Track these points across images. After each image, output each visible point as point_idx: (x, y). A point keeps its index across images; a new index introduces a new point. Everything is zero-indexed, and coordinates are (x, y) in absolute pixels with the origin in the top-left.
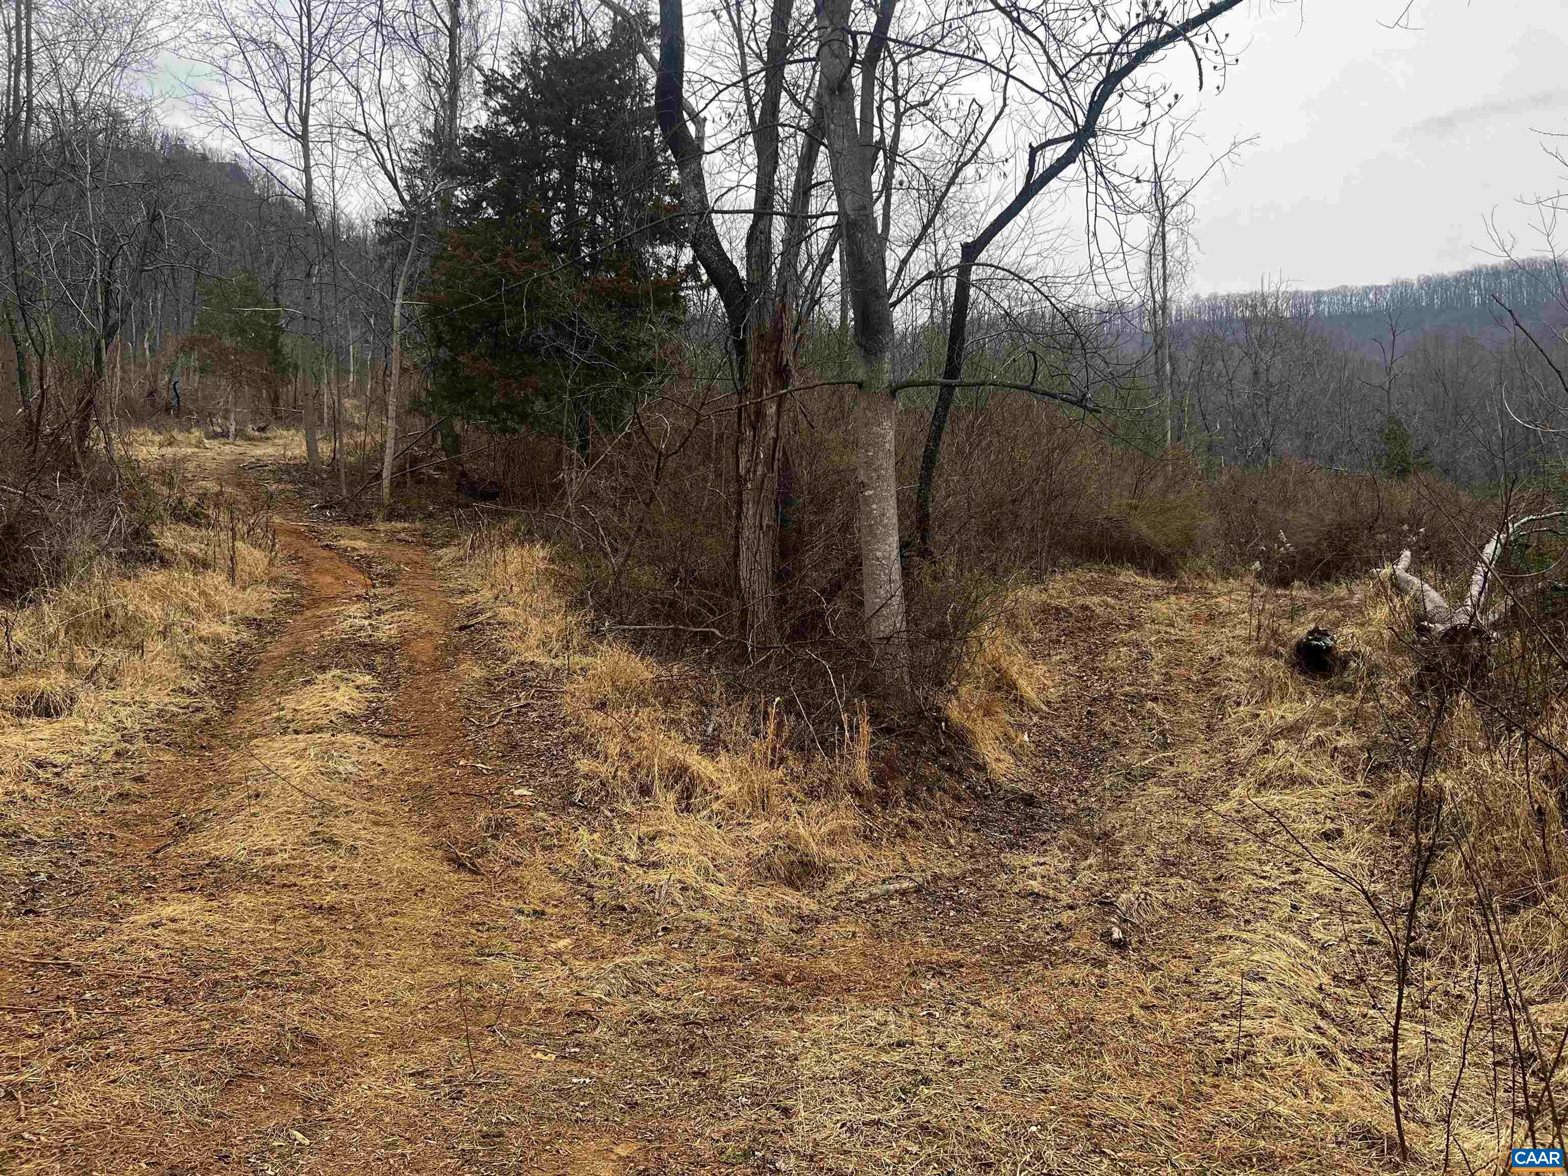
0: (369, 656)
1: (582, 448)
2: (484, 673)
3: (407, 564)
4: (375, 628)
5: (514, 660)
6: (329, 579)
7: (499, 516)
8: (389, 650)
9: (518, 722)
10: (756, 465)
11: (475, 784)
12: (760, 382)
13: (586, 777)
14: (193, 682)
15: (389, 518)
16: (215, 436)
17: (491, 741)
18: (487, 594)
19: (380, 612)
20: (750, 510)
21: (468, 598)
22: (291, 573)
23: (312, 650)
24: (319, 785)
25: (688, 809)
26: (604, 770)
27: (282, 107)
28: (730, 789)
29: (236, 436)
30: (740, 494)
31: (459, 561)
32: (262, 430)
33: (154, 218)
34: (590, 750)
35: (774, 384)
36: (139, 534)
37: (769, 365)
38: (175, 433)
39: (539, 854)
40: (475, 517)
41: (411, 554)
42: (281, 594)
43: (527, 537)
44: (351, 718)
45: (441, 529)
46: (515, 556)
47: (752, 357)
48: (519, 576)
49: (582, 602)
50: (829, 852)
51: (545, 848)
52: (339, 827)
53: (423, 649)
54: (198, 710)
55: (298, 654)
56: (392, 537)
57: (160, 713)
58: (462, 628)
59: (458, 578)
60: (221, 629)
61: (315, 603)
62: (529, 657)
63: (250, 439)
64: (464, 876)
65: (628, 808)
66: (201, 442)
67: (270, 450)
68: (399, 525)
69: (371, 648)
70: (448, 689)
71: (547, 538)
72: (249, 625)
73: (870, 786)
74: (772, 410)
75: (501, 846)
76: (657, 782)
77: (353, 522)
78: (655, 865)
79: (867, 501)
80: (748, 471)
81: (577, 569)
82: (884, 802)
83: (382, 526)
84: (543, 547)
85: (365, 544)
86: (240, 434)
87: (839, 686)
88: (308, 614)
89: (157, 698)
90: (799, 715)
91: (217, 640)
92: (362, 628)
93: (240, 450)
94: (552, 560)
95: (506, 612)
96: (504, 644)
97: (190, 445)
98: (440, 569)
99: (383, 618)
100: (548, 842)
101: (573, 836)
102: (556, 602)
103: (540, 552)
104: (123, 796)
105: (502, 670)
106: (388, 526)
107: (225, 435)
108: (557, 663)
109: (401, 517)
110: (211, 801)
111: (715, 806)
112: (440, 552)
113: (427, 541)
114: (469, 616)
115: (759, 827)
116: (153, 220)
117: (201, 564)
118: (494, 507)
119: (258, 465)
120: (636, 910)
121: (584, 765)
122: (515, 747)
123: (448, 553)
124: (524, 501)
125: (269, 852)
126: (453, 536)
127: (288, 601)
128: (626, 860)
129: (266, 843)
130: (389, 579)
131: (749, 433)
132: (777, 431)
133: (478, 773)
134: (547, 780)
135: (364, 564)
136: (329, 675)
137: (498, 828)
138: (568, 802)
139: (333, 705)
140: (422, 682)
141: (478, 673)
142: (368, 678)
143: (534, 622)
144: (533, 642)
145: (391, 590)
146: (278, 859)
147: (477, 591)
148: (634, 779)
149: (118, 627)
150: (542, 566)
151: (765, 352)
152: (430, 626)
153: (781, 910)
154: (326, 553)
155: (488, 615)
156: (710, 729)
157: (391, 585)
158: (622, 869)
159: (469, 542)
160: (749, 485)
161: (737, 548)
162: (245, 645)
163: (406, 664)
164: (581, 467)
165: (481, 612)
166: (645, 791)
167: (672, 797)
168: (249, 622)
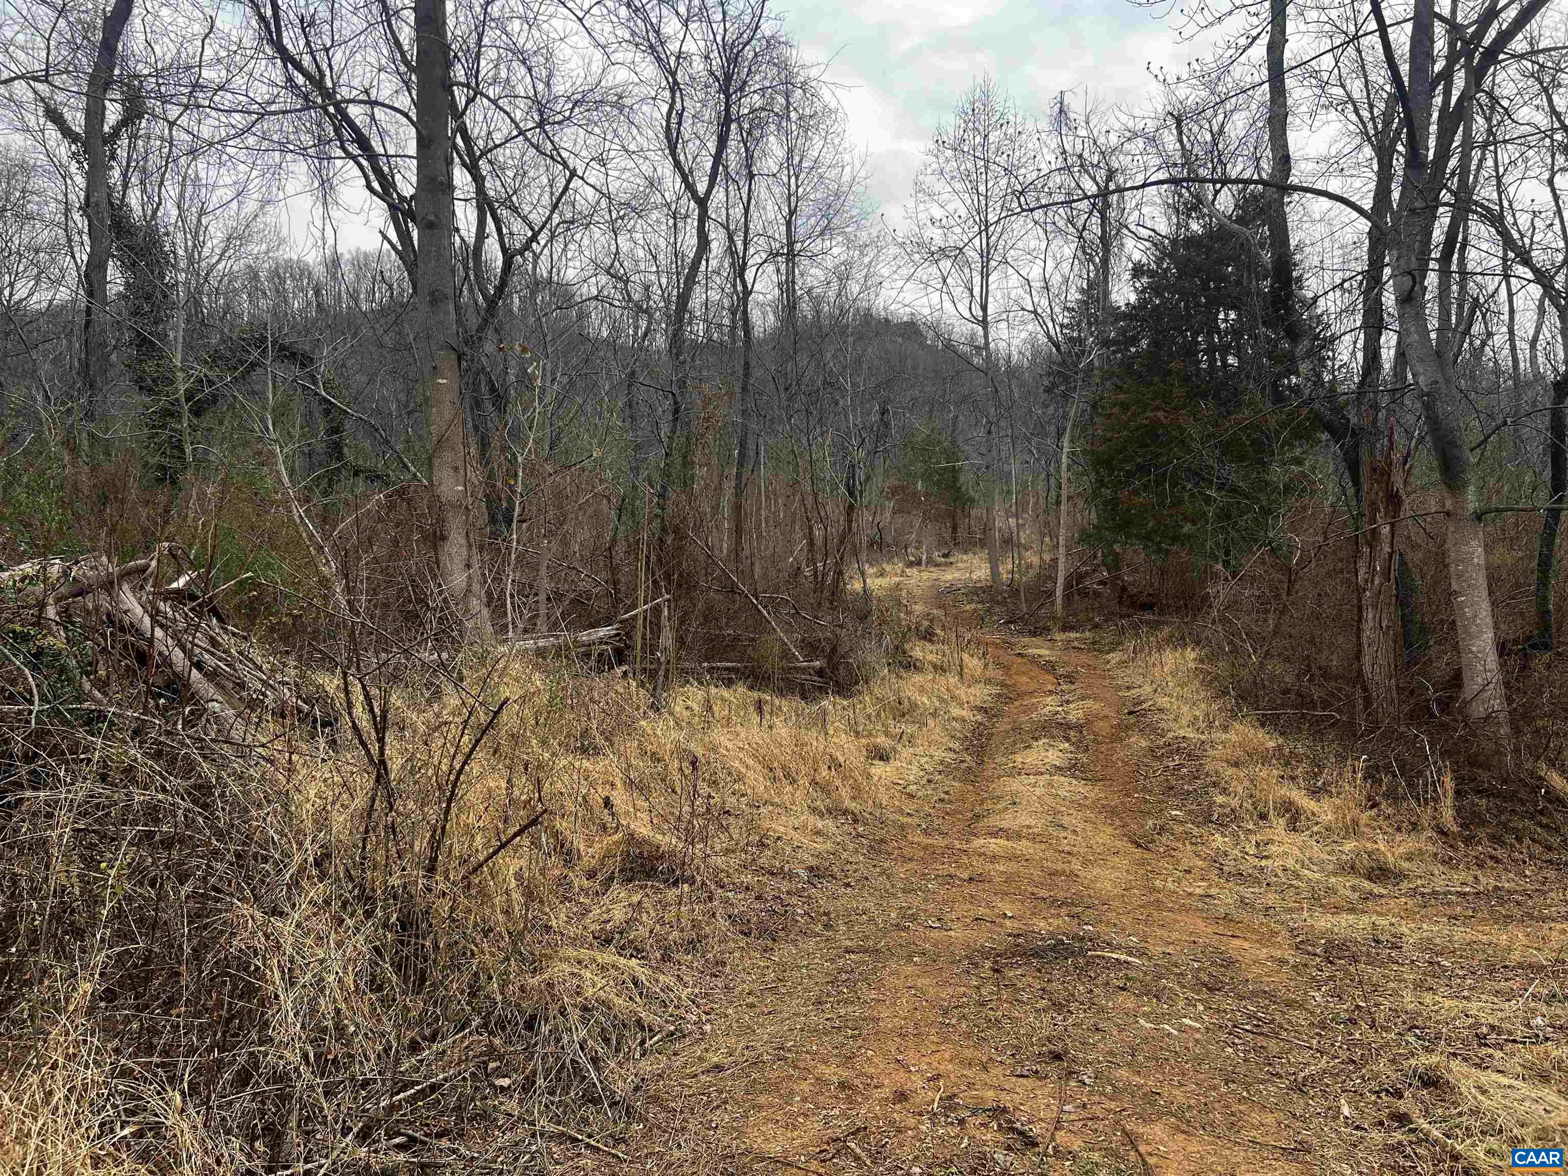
0: (1065, 731)
1: (1226, 564)
2: (1148, 743)
3: (1083, 667)
4: (1066, 713)
5: (1170, 735)
6: (1025, 679)
7: (1155, 626)
8: (1079, 727)
9: (1173, 775)
10: (1373, 576)
11: (1145, 807)
12: (1374, 509)
13: (1221, 806)
14: (956, 746)
15: (1064, 629)
16: (911, 565)
17: (1155, 784)
18: (1148, 689)
19: (1068, 702)
20: (1369, 614)
21: (1133, 692)
22: (999, 675)
23: (1026, 727)
24: (1050, 801)
25: (1294, 830)
26: (1235, 803)
27: (967, 302)
28: (1328, 817)
29: (927, 563)
30: (1360, 600)
31: (1123, 663)
32: (946, 556)
33: (884, 412)
34: (1224, 791)
35: (1386, 508)
36: (899, 650)
37: (1381, 494)
38: (884, 566)
39: (1189, 847)
40: (1136, 627)
41: (1084, 658)
42: (996, 690)
43: (1179, 642)
44: (1059, 768)
45: (1108, 637)
46: (1170, 657)
47: (1365, 488)
48: (1173, 674)
49: (1225, 693)
50: (1406, 865)
51: (1192, 844)
52: (1065, 821)
53: (1103, 727)
54: (962, 761)
55: (1017, 729)
56: (1068, 647)
57: (942, 763)
58: (1130, 713)
59: (1124, 677)
60: (964, 713)
61: (1020, 696)
62: (1182, 733)
63: (937, 565)
64: (1140, 850)
65: (1251, 826)
66: (903, 572)
67: (957, 575)
68: (1073, 635)
69: (1066, 726)
70: (1120, 753)
71: (1198, 643)
72: (979, 711)
73: (1456, 829)
74: (1386, 530)
75: (1164, 840)
76: (1271, 812)
77: (1033, 634)
78: (1266, 857)
79: (1461, 606)
80: (1366, 581)
81: (1222, 667)
82: (1468, 841)
83: (1058, 636)
84: (1193, 650)
85: (1047, 652)
86: (931, 562)
87: (1433, 753)
88: (1017, 704)
89: (939, 754)
90: (1395, 776)
91: (963, 720)
92: (1057, 713)
93: (934, 576)
94: (1202, 661)
95: (1163, 702)
96: (1162, 725)
97: (896, 575)
98: (1109, 670)
99: (1072, 706)
100: (1194, 840)
101: (1211, 838)
102: (1203, 694)
103: (1191, 654)
104: (941, 800)
105: (1161, 743)
106: (1064, 636)
107: (919, 563)
108: (1203, 737)
109: (1072, 628)
110: (988, 805)
111: (1315, 829)
112: (1109, 657)
113: (1096, 647)
114: (1134, 705)
115: (1349, 846)
116: (883, 414)
117: (939, 669)
118: (1152, 617)
119: (951, 589)
120: (1250, 875)
121: (1220, 799)
122: (1172, 788)
123: (1115, 657)
124: (1178, 610)
125: (1029, 827)
126: (1120, 643)
127: (1000, 695)
128: (1247, 853)
129: (1027, 823)
130: (1070, 678)
131: (1366, 549)
132: (1392, 546)
133: (1146, 801)
134: (1194, 807)
135: (1050, 667)
136: (1041, 743)
137: (1162, 830)
138: (1208, 820)
139: (1046, 760)
140: (1103, 748)
141: (1144, 744)
142: (1067, 745)
143: (1185, 709)
144: (1184, 722)
145: (1073, 687)
146: (1036, 830)
147: (1140, 687)
148: (1255, 808)
149: (906, 710)
150: (1192, 665)
151: (1378, 483)
152: (1107, 711)
153: (1354, 889)
154: (1020, 660)
155: (1150, 703)
156: (1320, 783)
157: (1072, 683)
158: (1243, 858)
159: (1132, 648)
160: (1368, 593)
161: (1360, 645)
162: (980, 724)
163: (1092, 737)
164: (1226, 579)
165: (1144, 702)
166: (1263, 816)
167: (1282, 821)
168: (981, 709)
